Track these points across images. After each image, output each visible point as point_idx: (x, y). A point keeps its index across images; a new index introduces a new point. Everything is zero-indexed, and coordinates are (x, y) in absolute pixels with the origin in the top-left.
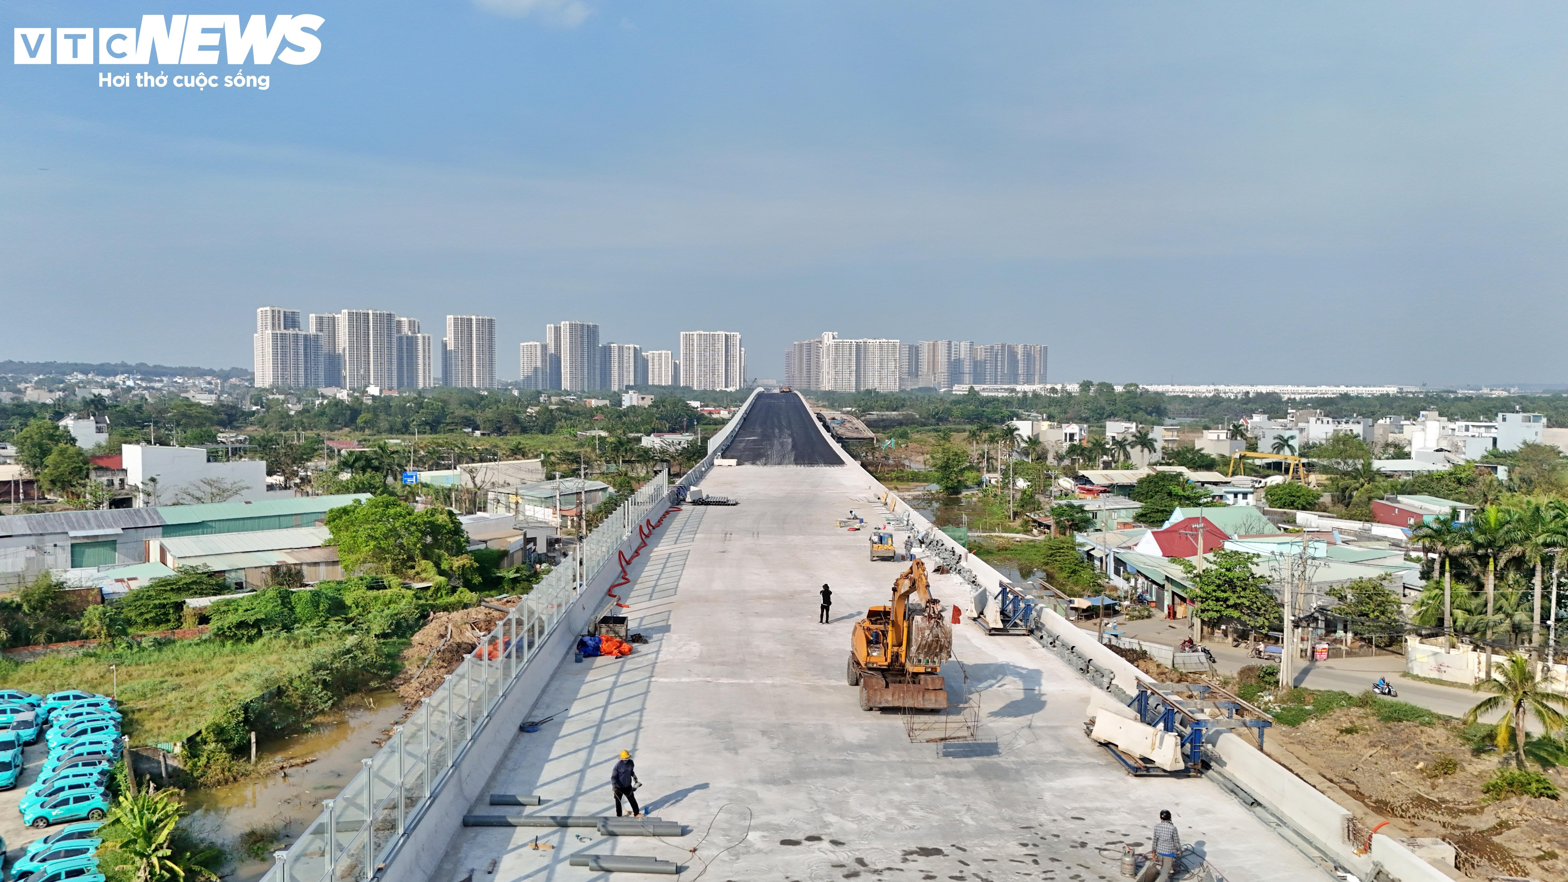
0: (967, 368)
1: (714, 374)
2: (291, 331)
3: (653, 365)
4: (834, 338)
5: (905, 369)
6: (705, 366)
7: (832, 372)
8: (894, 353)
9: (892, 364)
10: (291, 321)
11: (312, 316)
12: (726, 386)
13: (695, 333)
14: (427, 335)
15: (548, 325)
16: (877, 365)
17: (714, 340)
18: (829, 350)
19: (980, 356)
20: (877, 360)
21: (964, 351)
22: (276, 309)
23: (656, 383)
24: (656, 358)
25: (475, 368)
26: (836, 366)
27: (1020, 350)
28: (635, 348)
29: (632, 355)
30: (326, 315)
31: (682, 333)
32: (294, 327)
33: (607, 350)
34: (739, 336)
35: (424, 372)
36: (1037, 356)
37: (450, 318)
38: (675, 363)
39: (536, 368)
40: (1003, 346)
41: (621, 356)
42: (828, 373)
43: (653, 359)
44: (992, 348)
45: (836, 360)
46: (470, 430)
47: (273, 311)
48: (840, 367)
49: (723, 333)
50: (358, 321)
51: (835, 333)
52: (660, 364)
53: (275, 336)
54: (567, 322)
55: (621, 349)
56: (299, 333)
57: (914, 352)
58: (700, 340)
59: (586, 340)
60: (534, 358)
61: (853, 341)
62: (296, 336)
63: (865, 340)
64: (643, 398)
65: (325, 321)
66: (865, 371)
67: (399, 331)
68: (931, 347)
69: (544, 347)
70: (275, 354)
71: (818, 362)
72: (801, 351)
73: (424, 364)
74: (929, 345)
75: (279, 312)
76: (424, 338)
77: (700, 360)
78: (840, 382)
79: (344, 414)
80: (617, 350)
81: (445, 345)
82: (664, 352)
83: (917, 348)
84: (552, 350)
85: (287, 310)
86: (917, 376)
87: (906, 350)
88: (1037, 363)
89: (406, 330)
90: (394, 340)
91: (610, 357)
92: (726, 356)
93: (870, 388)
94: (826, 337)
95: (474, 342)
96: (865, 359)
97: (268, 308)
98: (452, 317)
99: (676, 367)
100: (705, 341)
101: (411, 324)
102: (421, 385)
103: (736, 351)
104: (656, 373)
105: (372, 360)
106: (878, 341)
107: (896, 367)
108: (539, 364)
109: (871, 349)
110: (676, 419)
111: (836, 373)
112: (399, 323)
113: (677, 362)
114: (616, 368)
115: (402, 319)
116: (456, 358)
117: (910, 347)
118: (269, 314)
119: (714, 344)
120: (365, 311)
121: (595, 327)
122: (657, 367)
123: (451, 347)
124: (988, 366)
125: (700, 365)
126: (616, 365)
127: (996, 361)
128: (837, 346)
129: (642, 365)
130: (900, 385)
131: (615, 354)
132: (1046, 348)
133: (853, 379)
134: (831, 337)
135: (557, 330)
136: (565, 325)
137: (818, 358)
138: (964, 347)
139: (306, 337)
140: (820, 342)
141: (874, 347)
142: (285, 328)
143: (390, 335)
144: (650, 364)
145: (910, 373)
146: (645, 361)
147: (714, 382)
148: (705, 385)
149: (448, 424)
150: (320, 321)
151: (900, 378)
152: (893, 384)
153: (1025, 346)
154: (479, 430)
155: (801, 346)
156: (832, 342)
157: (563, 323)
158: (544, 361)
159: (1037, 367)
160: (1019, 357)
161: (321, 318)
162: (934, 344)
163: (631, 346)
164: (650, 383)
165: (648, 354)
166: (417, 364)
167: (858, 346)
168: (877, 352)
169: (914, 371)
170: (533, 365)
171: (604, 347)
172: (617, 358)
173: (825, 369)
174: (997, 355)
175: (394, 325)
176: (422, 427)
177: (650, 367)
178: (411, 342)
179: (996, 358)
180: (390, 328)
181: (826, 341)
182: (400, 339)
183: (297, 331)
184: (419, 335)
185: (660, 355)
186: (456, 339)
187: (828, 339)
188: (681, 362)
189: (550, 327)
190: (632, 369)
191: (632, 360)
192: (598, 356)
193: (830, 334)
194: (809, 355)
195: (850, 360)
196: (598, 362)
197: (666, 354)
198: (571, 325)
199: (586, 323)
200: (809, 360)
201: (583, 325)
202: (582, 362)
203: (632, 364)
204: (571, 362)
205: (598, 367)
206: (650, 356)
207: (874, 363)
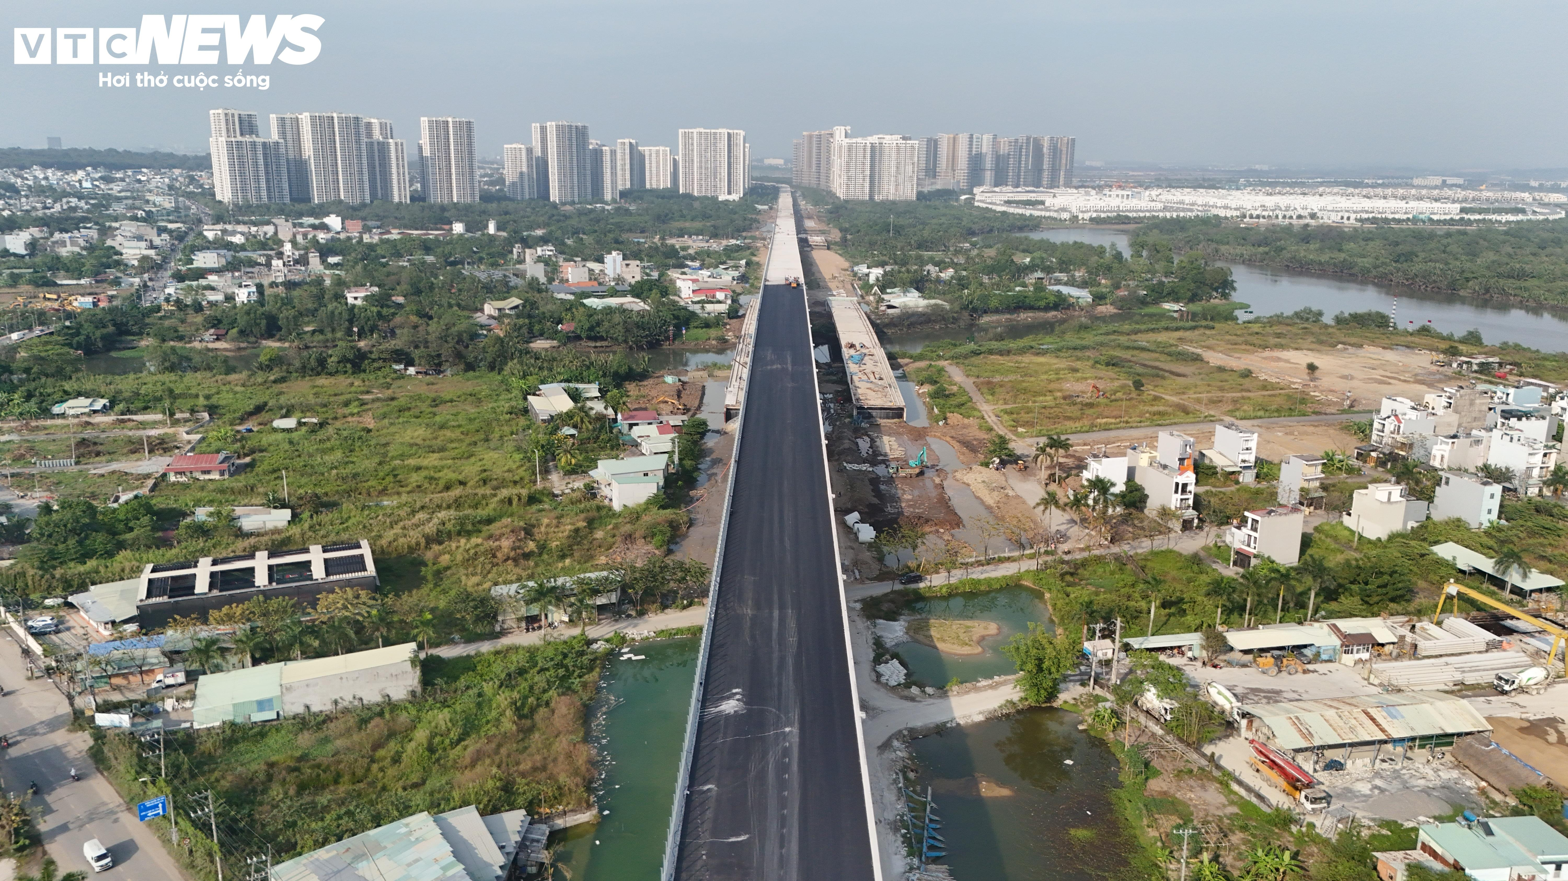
0: (989, 163)
1: (715, 178)
2: (247, 139)
3: (651, 163)
4: (846, 135)
5: (923, 168)
6: (706, 168)
7: (844, 178)
8: (912, 155)
9: (909, 168)
10: (248, 125)
11: (273, 117)
12: (729, 193)
13: (695, 131)
14: (399, 141)
16: (893, 170)
17: (715, 138)
18: (840, 149)
19: (1004, 149)
20: (893, 163)
21: (986, 148)
22: (230, 112)
23: (654, 186)
24: (654, 155)
25: (454, 177)
26: (848, 171)
27: (1046, 144)
28: (630, 143)
29: (627, 151)
30: (288, 115)
31: (681, 131)
32: (251, 132)
33: (597, 154)
34: (742, 135)
35: (399, 183)
36: (1064, 149)
37: (424, 120)
38: (674, 160)
39: (521, 173)
40: (1028, 139)
41: (614, 159)
42: (840, 174)
43: (650, 155)
44: (1016, 141)
45: (848, 163)
46: (402, 366)
47: (226, 114)
48: (853, 170)
49: (724, 131)
50: (323, 126)
51: (848, 128)
52: (658, 163)
53: (229, 144)
54: (554, 123)
55: (614, 150)
56: (257, 140)
57: (932, 146)
58: (700, 139)
59: (574, 143)
60: (518, 163)
61: (868, 140)
62: (254, 144)
64: (627, 265)
65: (288, 122)
66: (880, 178)
67: (369, 135)
68: (951, 141)
69: (530, 151)
70: (232, 165)
71: (828, 158)
72: (810, 142)
73: (399, 174)
74: (949, 138)
75: (233, 115)
76: (396, 144)
77: (701, 162)
78: (852, 187)
79: (258, 324)
80: (608, 153)
81: (420, 148)
82: (662, 148)
83: (936, 141)
84: (538, 152)
85: (242, 113)
86: (935, 176)
87: (924, 150)
88: (1064, 157)
89: (377, 135)
90: (364, 147)
91: (602, 161)
92: (729, 157)
94: (838, 133)
95: (452, 147)
96: (880, 161)
97: (220, 111)
98: (426, 119)
99: (675, 163)
100: (706, 139)
101: (383, 126)
102: (396, 199)
103: (739, 152)
104: (654, 172)
105: (340, 170)
107: (913, 171)
108: (525, 169)
109: (887, 151)
110: (661, 327)
111: (849, 175)
112: (369, 125)
113: (676, 157)
114: (609, 174)
115: (373, 120)
116: (433, 166)
117: (929, 141)
118: (222, 117)
119: (715, 144)
120: (329, 114)
121: (585, 127)
122: (654, 165)
123: (427, 152)
124: (1011, 161)
125: (701, 167)
126: (609, 171)
127: (1020, 155)
128: (849, 146)
129: (638, 163)
130: (917, 189)
131: (607, 158)
132: (1073, 140)
133: (867, 185)
134: (843, 133)
135: (543, 130)
136: (551, 126)
137: (829, 154)
138: (987, 139)
139: (264, 144)
140: (832, 137)
141: (890, 148)
142: (242, 134)
143: (358, 141)
144: (647, 162)
145: (927, 170)
146: (642, 157)
147: (715, 186)
148: (706, 190)
149: (374, 360)
150: (282, 122)
151: (917, 182)
152: (909, 190)
153: (1052, 139)
154: (413, 365)
155: (811, 137)
156: (844, 139)
157: (549, 123)
158: (530, 166)
159: (1064, 161)
160: (1045, 150)
161: (283, 119)
162: (954, 138)
163: (627, 141)
164: (648, 186)
165: (645, 149)
166: (391, 174)
167: (873, 147)
168: (894, 155)
169: (931, 170)
170: (519, 170)
171: (595, 150)
172: (609, 161)
173: (836, 170)
174: (1021, 149)
175: (363, 130)
176: (342, 365)
177: (647, 166)
178: (383, 148)
179: (1021, 152)
180: (358, 134)
181: (837, 137)
182: (370, 145)
183: (254, 138)
184: (391, 141)
185: (658, 152)
186: (432, 144)
187: (839, 132)
188: (680, 158)
189: (536, 126)
190: (628, 167)
191: (628, 157)
192: (588, 161)
193: (843, 128)
194: (819, 148)
195: (864, 164)
196: (588, 167)
197: (664, 151)
198: (557, 127)
199: (574, 124)
200: (819, 154)
201: (570, 127)
202: (572, 168)
203: (628, 161)
204: (559, 169)
205: (588, 172)
206: (647, 154)
207: (890, 167)
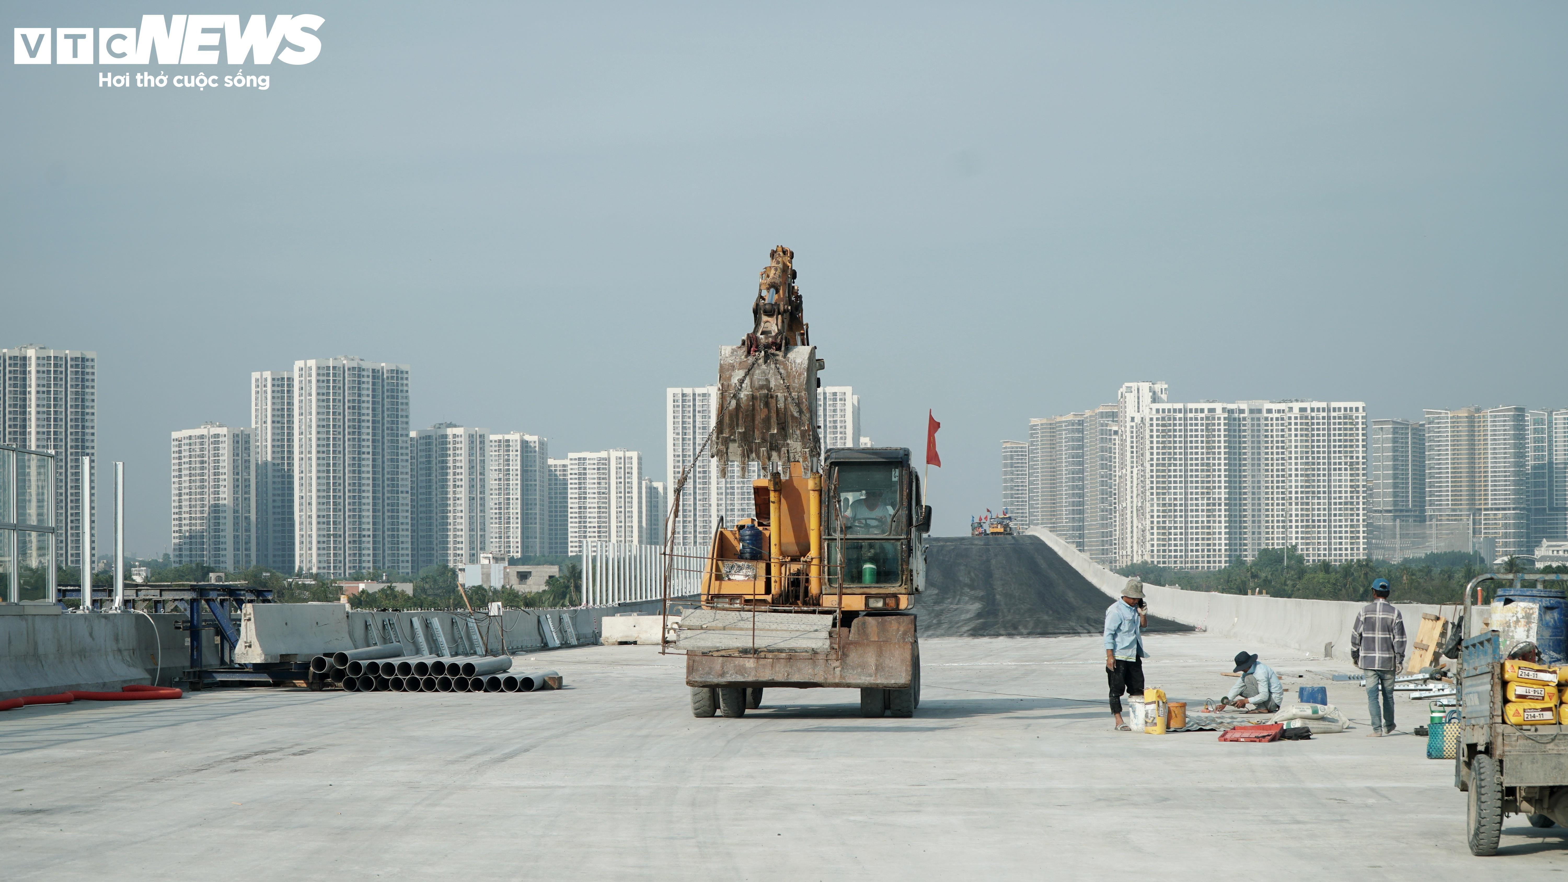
3: (582, 497)
4: (1155, 399)
5: (1384, 499)
7: (1153, 507)
8: (1348, 445)
9: (1342, 481)
15: (255, 375)
16: (1295, 483)
18: (1140, 437)
20: (1294, 466)
24: (592, 475)
26: (1163, 490)
28: (525, 444)
29: (516, 466)
31: (670, 391)
33: (432, 449)
34: (851, 400)
38: (653, 491)
39: (216, 509)
41: (477, 469)
42: (1141, 511)
43: (582, 476)
45: (1163, 469)
48: (1176, 493)
51: (1160, 384)
52: (604, 494)
54: (312, 363)
55: (477, 443)
57: (1411, 443)
59: (368, 415)
60: (209, 476)
61: (1218, 406)
63: (1256, 404)
66: (1257, 507)
68: (1463, 428)
69: (241, 445)
71: (1106, 482)
72: (1052, 447)
74: (1455, 421)
78: (1176, 535)
80: (464, 447)
82: (614, 454)
83: (1419, 433)
84: (264, 448)
86: (1421, 519)
87: (1383, 438)
91: (444, 468)
93: (1277, 544)
94: (1131, 398)
95: (32, 428)
96: (1256, 462)
99: (654, 503)
104: (593, 522)
106: (1296, 406)
107: (1354, 489)
108: (226, 496)
109: (1275, 432)
111: (1167, 509)
113: (659, 485)
114: (463, 503)
117: (1399, 429)
121: (398, 374)
122: (592, 502)
126: (463, 493)
128: (1166, 424)
129: (545, 499)
130: (1369, 546)
131: (459, 461)
133: (1221, 528)
134: (1147, 396)
135: (282, 387)
136: (304, 371)
137: (1107, 464)
140: (1113, 416)
141: (1285, 425)
144: (572, 493)
145: (1399, 512)
146: (557, 485)
151: (1371, 528)
152: (1346, 544)
155: (1052, 429)
156: (1149, 410)
157: (299, 364)
158: (240, 485)
162: (1471, 420)
163: (514, 437)
165: (565, 462)
167: (1233, 422)
168: (1294, 441)
169: (1411, 505)
170: (209, 499)
171: (427, 440)
172: (464, 472)
173: (1130, 500)
177: (573, 504)
181: (1131, 411)
185: (603, 465)
187: (1137, 402)
188: (670, 484)
189: (261, 378)
190: (516, 509)
191: (515, 482)
192: (405, 467)
193: (1145, 386)
194: (1079, 460)
195: (1208, 467)
196: (405, 482)
197: (624, 464)
198: (323, 372)
199: (368, 365)
200: (1079, 475)
201: (358, 371)
202: (358, 487)
203: (516, 494)
204: (324, 489)
205: (405, 499)
206: (573, 469)
207: (1284, 477)
